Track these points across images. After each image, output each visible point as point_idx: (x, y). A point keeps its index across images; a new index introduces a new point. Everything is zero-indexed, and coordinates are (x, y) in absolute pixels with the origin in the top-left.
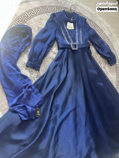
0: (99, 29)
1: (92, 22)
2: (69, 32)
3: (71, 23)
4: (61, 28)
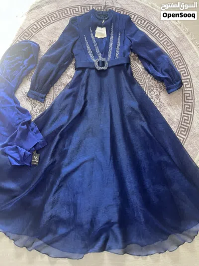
2: (97, 42)
3: (102, 27)
4: (85, 38)
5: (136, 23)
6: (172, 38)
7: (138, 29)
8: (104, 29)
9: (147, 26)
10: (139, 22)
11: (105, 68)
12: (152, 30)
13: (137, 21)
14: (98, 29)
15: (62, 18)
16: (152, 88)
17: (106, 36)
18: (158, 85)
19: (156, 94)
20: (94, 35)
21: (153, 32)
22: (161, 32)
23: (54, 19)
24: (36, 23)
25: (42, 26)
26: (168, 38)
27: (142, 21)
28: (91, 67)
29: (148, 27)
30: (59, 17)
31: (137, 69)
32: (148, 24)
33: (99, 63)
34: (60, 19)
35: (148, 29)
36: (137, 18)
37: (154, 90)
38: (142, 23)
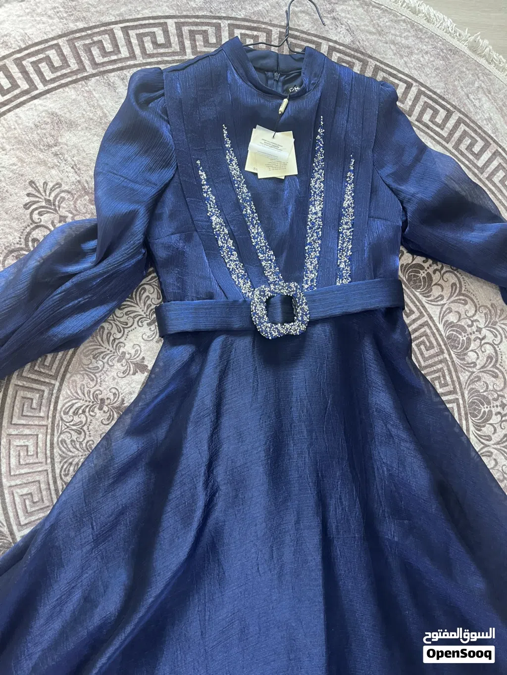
0: (496, 153)
1: (442, 113)
2: (256, 199)
3: (277, 131)
4: (203, 176)
5: (412, 119)
7: (423, 148)
8: (285, 141)
9: (457, 135)
10: (426, 118)
11: (295, 328)
12: (478, 156)
13: (418, 109)
14: (260, 138)
15: (90, 70)
16: (485, 409)
17: (294, 171)
20: (242, 164)
21: (480, 164)
23: (48, 75)
27: (436, 112)
28: (237, 324)
29: (460, 141)
30: (74, 65)
31: (426, 324)
32: (463, 127)
33: (268, 303)
34: (79, 78)
35: (463, 147)
36: (416, 99)
37: (495, 419)
38: (439, 120)
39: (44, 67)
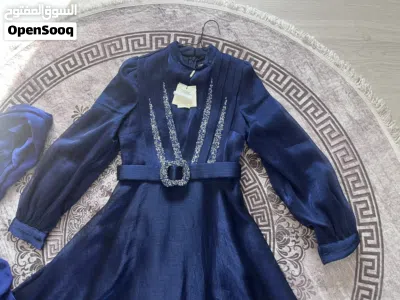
0: (311, 98)
1: (282, 76)
3: (189, 85)
5: (264, 79)
6: (343, 121)
7: (267, 95)
8: (193, 90)
9: (289, 88)
10: (272, 79)
11: (182, 183)
12: (300, 99)
13: (268, 74)
14: (181, 89)
15: (109, 57)
16: (286, 237)
18: (300, 231)
19: (293, 252)
21: (300, 103)
22: (319, 104)
23: (91, 59)
24: (53, 66)
25: (64, 73)
26: (334, 120)
27: (278, 76)
29: (290, 91)
30: (102, 54)
31: (257, 187)
32: (293, 84)
34: (104, 60)
35: (291, 94)
36: (268, 69)
37: (291, 244)
38: (279, 80)
39: (89, 55)
